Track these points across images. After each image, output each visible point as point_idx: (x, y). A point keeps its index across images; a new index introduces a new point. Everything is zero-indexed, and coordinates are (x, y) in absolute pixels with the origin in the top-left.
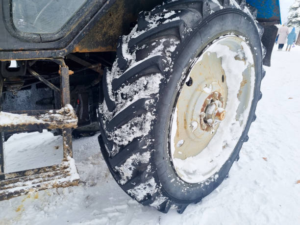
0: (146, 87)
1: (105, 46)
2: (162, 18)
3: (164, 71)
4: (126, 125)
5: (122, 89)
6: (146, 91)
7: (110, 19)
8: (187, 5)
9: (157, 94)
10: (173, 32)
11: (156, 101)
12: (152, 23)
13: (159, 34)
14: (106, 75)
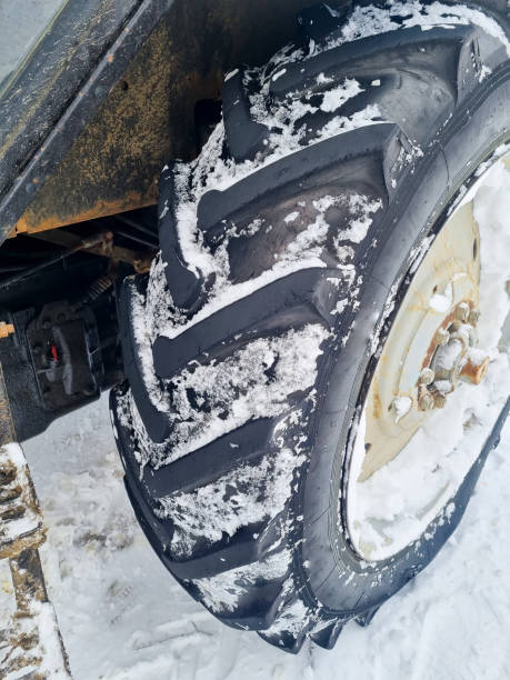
0: (271, 374)
1: (118, 195)
2: (314, 110)
3: (333, 312)
4: (209, 488)
5: (189, 375)
6: (274, 386)
7: (127, 101)
8: (402, 56)
9: (310, 389)
10: (359, 172)
11: (306, 413)
12: (278, 131)
13: (310, 181)
14: (129, 308)
